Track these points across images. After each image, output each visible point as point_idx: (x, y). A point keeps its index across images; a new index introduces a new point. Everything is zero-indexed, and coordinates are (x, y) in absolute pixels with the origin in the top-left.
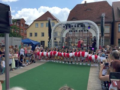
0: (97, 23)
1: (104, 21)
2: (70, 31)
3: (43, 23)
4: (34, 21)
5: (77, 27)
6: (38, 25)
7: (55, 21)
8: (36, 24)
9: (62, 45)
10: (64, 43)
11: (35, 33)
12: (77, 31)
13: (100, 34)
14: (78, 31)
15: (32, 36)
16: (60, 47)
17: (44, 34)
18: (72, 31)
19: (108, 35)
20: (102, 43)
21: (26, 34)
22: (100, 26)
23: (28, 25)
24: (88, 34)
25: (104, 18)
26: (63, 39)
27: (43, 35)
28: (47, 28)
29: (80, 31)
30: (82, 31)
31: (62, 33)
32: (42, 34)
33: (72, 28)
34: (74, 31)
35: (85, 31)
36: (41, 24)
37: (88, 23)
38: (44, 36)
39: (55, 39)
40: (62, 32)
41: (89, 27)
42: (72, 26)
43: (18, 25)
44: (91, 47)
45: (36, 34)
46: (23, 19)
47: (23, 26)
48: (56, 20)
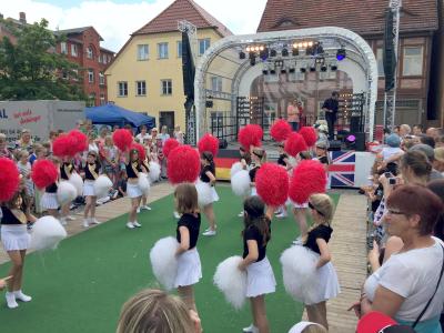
0: (369, 38)
1: (397, 26)
2: (265, 72)
3: (166, 44)
4: (133, 35)
5: (291, 56)
6: (146, 51)
7: (210, 35)
8: (140, 46)
9: (237, 125)
10: (243, 120)
11: (139, 84)
12: (292, 71)
13: (380, 78)
14: (298, 70)
15: (126, 93)
16: (228, 133)
17: (170, 84)
18: (273, 72)
19: (417, 84)
20: (389, 114)
21: (105, 87)
22: (380, 47)
23: (111, 53)
24: (337, 80)
25: (397, 18)
26: (239, 102)
27: (167, 88)
28: (179, 63)
29: (303, 70)
30: (313, 70)
31: (236, 79)
32: (164, 83)
33: (275, 58)
34: (283, 72)
35: (324, 69)
36: (160, 45)
37: (338, 40)
38: (170, 91)
39: (209, 104)
40: (236, 76)
41: (341, 55)
42: (274, 53)
43: (74, 54)
44: (348, 130)
45: (141, 88)
46: (91, 30)
47: (94, 54)
48: (215, 28)
